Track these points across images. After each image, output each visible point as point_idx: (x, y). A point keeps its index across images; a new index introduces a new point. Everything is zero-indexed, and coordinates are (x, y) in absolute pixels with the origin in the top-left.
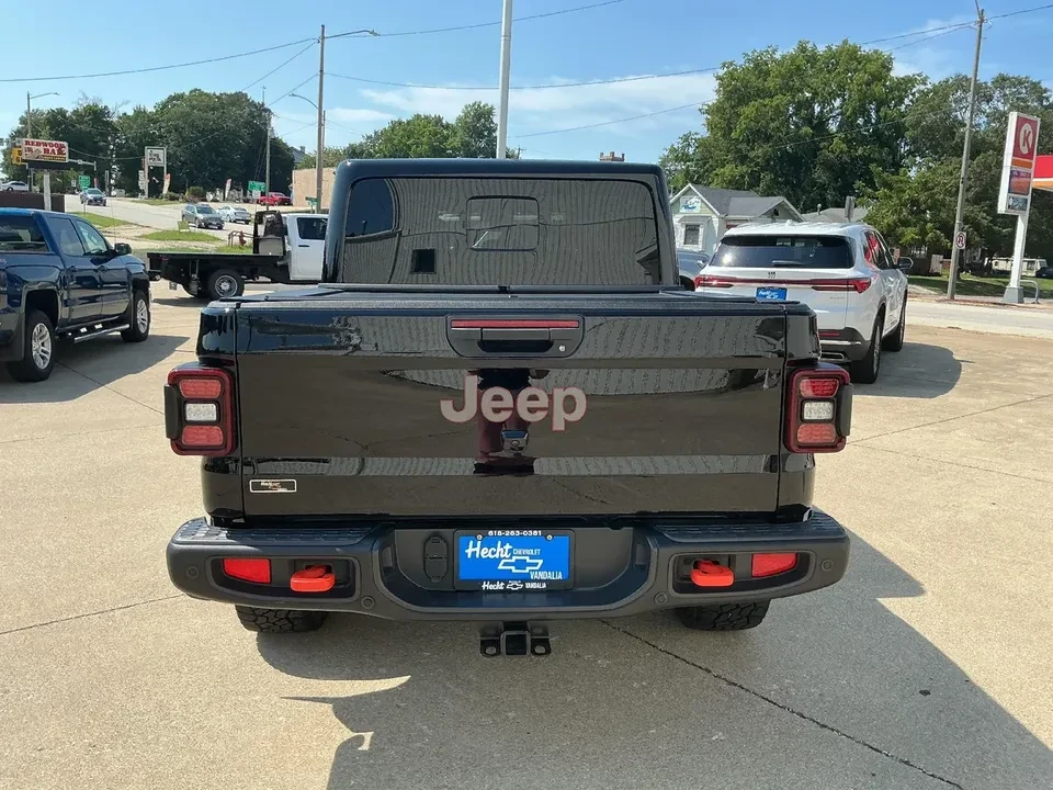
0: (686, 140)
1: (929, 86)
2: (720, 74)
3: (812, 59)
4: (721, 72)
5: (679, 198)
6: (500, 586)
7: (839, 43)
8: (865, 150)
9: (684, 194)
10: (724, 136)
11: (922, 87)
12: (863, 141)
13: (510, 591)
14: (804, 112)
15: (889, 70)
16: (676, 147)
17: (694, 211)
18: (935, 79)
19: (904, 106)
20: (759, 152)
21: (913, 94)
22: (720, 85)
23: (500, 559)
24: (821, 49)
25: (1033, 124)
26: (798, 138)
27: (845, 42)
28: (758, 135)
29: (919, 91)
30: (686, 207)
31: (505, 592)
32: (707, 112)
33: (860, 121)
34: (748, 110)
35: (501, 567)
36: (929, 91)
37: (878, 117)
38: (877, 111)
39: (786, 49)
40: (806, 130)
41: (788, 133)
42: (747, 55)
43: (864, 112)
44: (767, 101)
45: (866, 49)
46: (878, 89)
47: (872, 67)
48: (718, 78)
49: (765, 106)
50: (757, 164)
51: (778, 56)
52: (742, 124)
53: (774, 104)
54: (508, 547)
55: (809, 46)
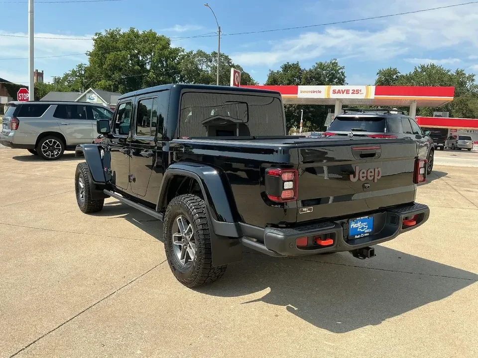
0: (80, 67)
1: (185, 53)
2: (95, 38)
3: (137, 36)
4: (96, 37)
5: (85, 95)
6: (359, 237)
7: (148, 31)
8: (163, 78)
9: (88, 92)
10: (99, 67)
11: (182, 53)
12: (162, 74)
13: (362, 237)
14: (136, 60)
15: (169, 45)
16: (75, 70)
17: (94, 101)
18: (187, 51)
19: (176, 61)
20: (117, 75)
21: (180, 56)
22: (96, 43)
23: (358, 227)
24: (141, 33)
25: (239, 73)
26: (133, 71)
27: (151, 30)
28: (115, 68)
29: (181, 55)
30: (90, 99)
31: (360, 238)
32: (89, 55)
33: (160, 65)
34: (111, 56)
35: (358, 230)
36: (186, 55)
37: (167, 64)
38: (166, 62)
39: (124, 30)
40: (137, 67)
41: (129, 68)
42: (107, 31)
43: (161, 62)
44: (119, 53)
45: (159, 35)
46: (166, 52)
47: (163, 43)
48: (94, 40)
49: (118, 55)
50: (116, 81)
51: (121, 33)
52: (108, 62)
53: (122, 54)
54: (360, 223)
55: (135, 30)
